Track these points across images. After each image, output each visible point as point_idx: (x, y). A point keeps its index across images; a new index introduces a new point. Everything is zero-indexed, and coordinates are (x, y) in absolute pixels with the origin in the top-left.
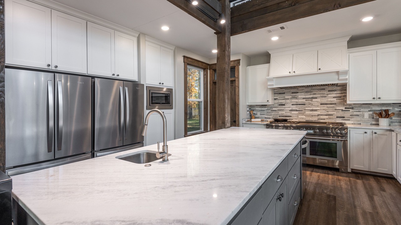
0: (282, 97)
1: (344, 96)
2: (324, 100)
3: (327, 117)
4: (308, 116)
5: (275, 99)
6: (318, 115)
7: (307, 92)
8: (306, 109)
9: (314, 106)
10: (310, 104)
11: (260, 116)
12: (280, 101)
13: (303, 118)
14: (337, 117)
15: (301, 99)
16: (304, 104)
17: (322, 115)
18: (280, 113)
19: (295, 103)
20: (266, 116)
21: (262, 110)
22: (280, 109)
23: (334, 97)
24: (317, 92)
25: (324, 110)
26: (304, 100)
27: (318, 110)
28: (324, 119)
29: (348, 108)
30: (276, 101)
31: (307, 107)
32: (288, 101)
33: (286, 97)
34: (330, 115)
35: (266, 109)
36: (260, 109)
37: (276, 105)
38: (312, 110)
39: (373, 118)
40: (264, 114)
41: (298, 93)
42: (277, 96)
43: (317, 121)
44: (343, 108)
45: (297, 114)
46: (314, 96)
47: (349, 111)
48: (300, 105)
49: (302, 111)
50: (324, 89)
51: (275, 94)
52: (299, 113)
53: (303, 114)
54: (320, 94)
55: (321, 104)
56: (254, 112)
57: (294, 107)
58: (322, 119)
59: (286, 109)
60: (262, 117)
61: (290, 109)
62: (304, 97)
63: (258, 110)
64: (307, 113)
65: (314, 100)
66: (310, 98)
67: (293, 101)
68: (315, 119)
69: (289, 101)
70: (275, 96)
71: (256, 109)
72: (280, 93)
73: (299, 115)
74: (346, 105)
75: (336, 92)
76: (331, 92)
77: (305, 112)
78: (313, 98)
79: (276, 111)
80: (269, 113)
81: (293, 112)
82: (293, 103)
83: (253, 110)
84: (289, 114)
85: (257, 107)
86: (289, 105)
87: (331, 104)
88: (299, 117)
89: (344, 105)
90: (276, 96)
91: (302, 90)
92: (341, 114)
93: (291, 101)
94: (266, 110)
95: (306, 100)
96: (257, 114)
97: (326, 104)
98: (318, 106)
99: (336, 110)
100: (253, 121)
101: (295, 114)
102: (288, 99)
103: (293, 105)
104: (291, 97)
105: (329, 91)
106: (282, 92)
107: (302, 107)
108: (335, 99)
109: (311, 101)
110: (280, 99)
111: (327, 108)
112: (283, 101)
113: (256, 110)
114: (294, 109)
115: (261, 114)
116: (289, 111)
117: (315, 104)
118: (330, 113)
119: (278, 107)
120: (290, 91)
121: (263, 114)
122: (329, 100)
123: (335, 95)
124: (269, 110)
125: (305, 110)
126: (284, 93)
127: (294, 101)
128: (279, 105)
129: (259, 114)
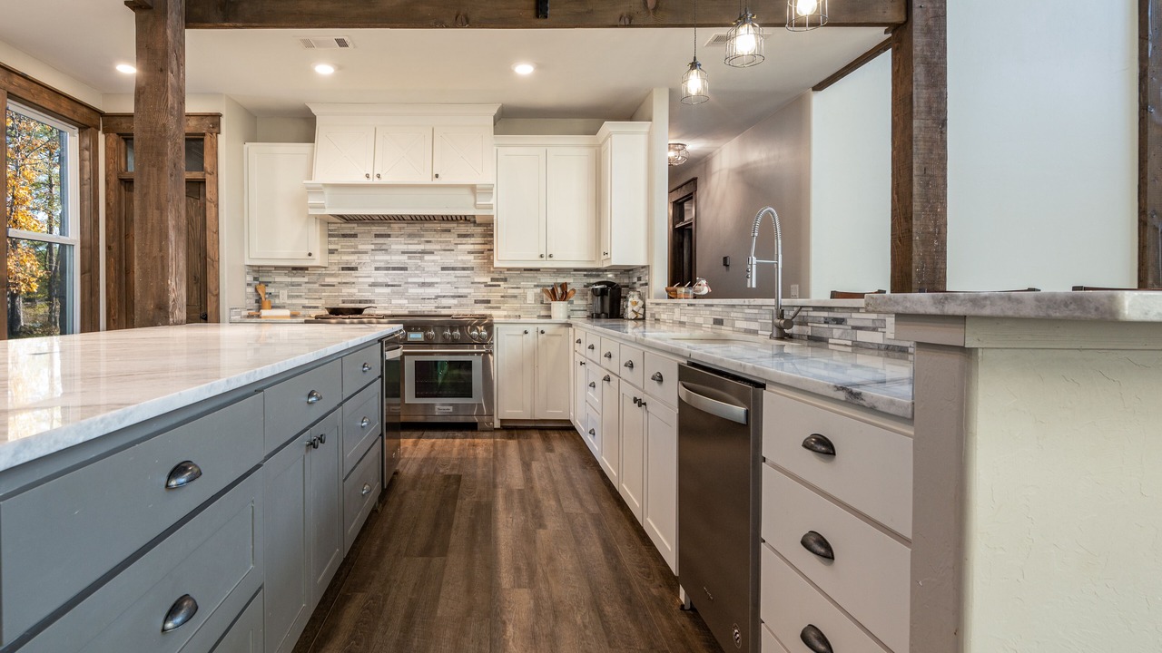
0: (348, 247)
1: (489, 250)
2: (449, 260)
3: (455, 301)
4: (413, 299)
5: (331, 252)
6: (437, 297)
7: (410, 236)
8: (410, 280)
9: (427, 272)
10: (417, 268)
11: (289, 302)
12: (345, 258)
13: (401, 306)
14: (476, 302)
15: (396, 253)
16: (404, 269)
17: (444, 297)
18: (346, 291)
19: (382, 265)
20: (306, 302)
21: (293, 284)
22: (344, 281)
23: (469, 253)
24: (433, 237)
25: (448, 283)
26: (405, 257)
27: (437, 283)
28: (450, 308)
29: (497, 280)
30: (335, 258)
31: (411, 277)
32: (365, 258)
33: (361, 247)
34: (462, 297)
35: (306, 280)
36: (289, 280)
37: (334, 269)
38: (423, 284)
39: (542, 303)
40: (301, 296)
41: (389, 236)
42: (337, 244)
43: (433, 313)
44: (488, 280)
45: (388, 294)
46: (428, 247)
47: (499, 286)
48: (394, 269)
49: (400, 286)
50: (450, 231)
51: (330, 236)
52: (393, 292)
53: (402, 295)
54: (440, 242)
55: (443, 269)
56: (269, 290)
57: (381, 277)
58: (444, 308)
59: (360, 280)
60: (293, 305)
61: (372, 280)
62: (404, 248)
63: (281, 283)
64: (413, 291)
65: (427, 257)
66: (419, 253)
67: (377, 258)
68: (428, 308)
69: (368, 258)
70: (329, 242)
71: (277, 279)
72: (344, 236)
73: (395, 298)
74: (493, 272)
75: (472, 240)
76: (464, 240)
77: (407, 289)
78: (424, 252)
79: (334, 286)
80: (316, 291)
81: (378, 290)
82: (378, 265)
83: (267, 284)
84: (367, 295)
85: (279, 275)
86: (369, 269)
87: (464, 269)
88: (393, 302)
89: (489, 272)
90: (335, 244)
91: (400, 228)
92: (483, 293)
93: (372, 258)
94: (306, 283)
95: (409, 258)
96: (277, 296)
97: (454, 269)
98: (435, 274)
99: (474, 285)
100: (265, 317)
101: (383, 294)
102: (366, 253)
103: (377, 269)
104: (373, 247)
105: (460, 236)
106: (348, 232)
107: (398, 275)
108: (471, 257)
109: (421, 259)
110: (345, 253)
111: (455, 280)
112: (352, 259)
113: (275, 282)
114: (380, 280)
115: (290, 297)
116: (370, 286)
117: (430, 269)
118: (462, 291)
119: (339, 275)
120: (369, 232)
121: (297, 296)
122: (460, 258)
123: (471, 247)
124: (315, 283)
125: (407, 283)
126: (355, 236)
127: (382, 258)
128: (343, 269)
129: (283, 297)
